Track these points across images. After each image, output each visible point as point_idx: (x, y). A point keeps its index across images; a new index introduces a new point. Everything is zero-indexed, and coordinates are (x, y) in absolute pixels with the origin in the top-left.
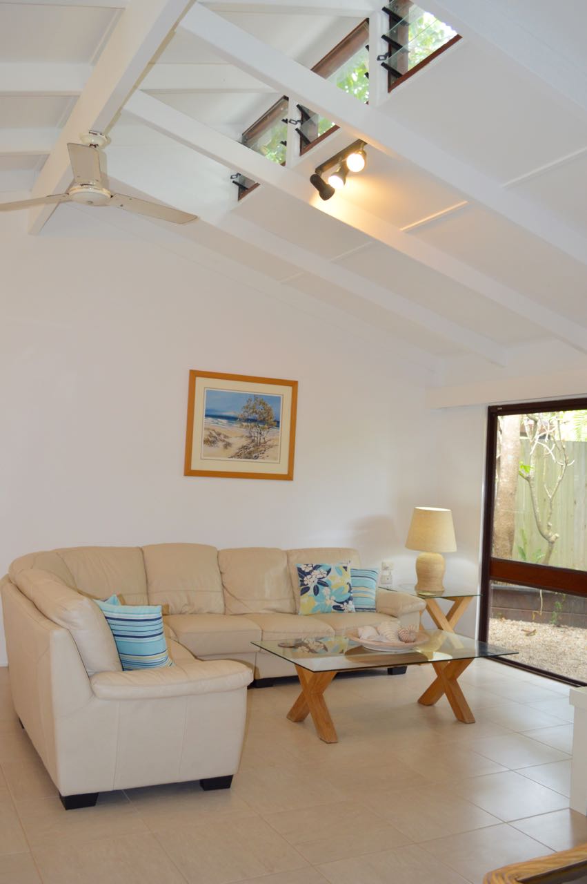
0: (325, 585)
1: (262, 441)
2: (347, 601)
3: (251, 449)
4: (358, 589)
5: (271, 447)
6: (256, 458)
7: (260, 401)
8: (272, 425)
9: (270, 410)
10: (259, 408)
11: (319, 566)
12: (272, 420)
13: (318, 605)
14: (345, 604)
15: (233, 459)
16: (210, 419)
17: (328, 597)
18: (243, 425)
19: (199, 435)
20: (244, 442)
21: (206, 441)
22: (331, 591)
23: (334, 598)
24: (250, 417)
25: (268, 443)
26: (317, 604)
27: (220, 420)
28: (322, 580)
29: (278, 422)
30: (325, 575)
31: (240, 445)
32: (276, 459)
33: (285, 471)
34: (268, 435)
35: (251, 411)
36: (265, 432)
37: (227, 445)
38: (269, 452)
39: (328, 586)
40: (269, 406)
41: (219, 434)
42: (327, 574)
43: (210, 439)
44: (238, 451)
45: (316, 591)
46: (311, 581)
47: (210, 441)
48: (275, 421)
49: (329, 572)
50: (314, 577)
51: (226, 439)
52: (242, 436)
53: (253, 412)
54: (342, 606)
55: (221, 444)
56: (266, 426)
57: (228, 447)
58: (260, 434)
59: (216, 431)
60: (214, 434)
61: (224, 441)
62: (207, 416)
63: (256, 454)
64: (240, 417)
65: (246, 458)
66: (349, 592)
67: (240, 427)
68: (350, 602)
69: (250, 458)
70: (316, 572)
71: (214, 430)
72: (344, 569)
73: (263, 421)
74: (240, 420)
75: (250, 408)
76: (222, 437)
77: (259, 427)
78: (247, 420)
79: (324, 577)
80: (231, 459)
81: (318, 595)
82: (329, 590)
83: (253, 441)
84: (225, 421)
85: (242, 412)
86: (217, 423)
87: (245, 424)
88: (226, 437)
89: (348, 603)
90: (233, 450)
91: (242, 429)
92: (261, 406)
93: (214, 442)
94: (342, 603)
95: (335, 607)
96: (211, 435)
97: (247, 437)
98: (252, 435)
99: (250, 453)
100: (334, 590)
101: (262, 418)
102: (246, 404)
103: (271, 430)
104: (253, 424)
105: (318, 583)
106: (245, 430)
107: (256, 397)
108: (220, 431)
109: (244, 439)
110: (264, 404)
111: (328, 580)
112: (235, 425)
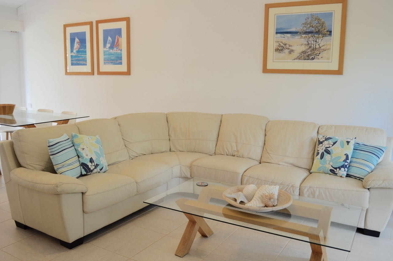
0: (328, 152)
1: (317, 46)
2: (340, 168)
3: (309, 53)
4: (358, 160)
5: (324, 50)
6: (313, 59)
7: (316, 17)
8: (325, 34)
9: (323, 23)
10: (315, 23)
11: (330, 138)
12: (325, 31)
13: (321, 167)
14: (338, 169)
15: (296, 61)
16: (279, 35)
17: (328, 162)
18: (302, 37)
19: (272, 46)
20: (303, 48)
21: (277, 50)
22: (331, 159)
23: (331, 163)
24: (308, 31)
25: (322, 48)
26: (321, 165)
27: (286, 35)
28: (328, 149)
29: (331, 32)
30: (331, 146)
31: (300, 51)
32: (328, 59)
33: (336, 68)
34: (322, 42)
35: (309, 26)
36: (320, 40)
37: (291, 51)
38: (324, 54)
39: (330, 154)
40: (323, 20)
41: (285, 45)
42: (333, 145)
43: (279, 48)
44: (299, 55)
45: (322, 157)
46: (321, 149)
47: (279, 50)
48: (327, 31)
49: (334, 143)
50: (324, 145)
51: (290, 48)
52: (302, 45)
53: (310, 26)
54: (335, 170)
55: (287, 51)
56: (320, 36)
57: (292, 53)
58: (316, 41)
59: (283, 42)
60: (282, 45)
61: (289, 49)
62: (277, 33)
63: (313, 56)
64: (300, 31)
65: (305, 59)
66: (344, 161)
67: (300, 38)
68: (342, 169)
69: (308, 60)
70: (326, 142)
71: (282, 42)
72: (346, 143)
73: (318, 32)
74: (300, 33)
75: (308, 24)
76: (287, 46)
77: (315, 36)
78: (306, 33)
79: (329, 147)
80: (294, 61)
81: (322, 159)
82: (330, 157)
83: (310, 47)
84: (289, 35)
85: (302, 28)
86: (284, 37)
87: (304, 36)
88: (290, 46)
89: (340, 169)
90: (296, 54)
91: (302, 40)
92: (316, 22)
93: (282, 50)
94: (336, 168)
95: (331, 170)
96: (280, 46)
97: (305, 44)
98: (310, 43)
99: (308, 56)
100: (333, 157)
101: (317, 30)
102: (304, 22)
103: (325, 38)
104: (310, 35)
105: (325, 151)
106: (304, 40)
107: (312, 15)
108: (286, 43)
109: (303, 46)
110: (319, 19)
111: (332, 150)
112: (297, 37)
